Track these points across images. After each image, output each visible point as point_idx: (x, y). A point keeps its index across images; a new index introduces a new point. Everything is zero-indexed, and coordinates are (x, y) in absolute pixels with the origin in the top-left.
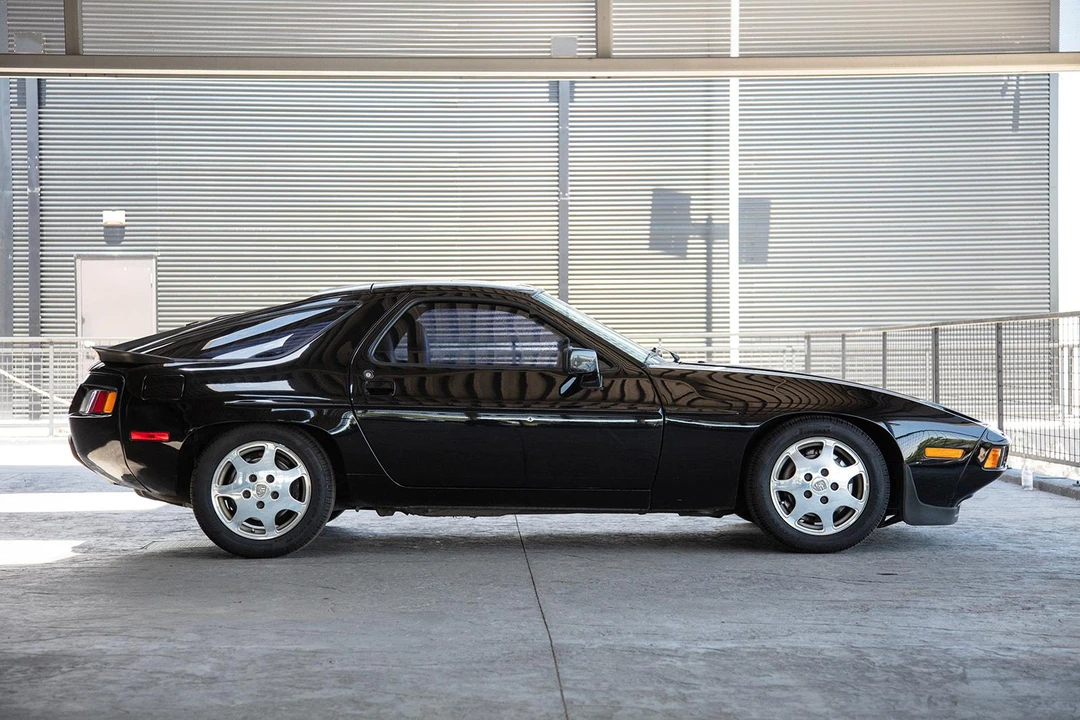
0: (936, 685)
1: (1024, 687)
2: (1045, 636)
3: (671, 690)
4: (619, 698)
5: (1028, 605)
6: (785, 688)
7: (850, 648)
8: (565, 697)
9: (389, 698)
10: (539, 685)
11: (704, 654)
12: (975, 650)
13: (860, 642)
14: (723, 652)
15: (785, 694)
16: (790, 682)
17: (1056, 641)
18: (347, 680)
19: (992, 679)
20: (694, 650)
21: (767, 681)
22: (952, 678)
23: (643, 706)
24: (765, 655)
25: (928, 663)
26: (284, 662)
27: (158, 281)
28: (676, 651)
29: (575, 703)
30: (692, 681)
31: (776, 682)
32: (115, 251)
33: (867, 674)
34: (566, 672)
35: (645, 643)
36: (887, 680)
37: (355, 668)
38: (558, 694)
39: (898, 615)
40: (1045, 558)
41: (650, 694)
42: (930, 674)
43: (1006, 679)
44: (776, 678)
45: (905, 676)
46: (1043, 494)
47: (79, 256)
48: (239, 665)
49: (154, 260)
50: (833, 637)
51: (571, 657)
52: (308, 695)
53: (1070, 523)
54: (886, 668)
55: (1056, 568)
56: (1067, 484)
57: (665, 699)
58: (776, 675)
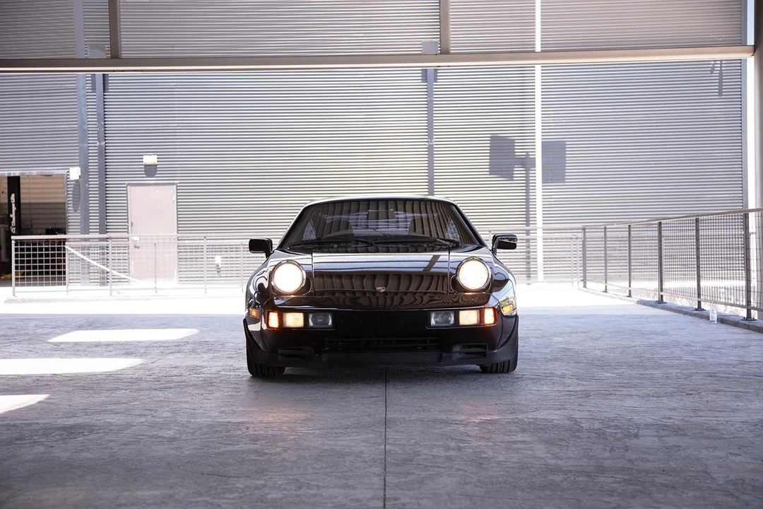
0: (619, 440)
1: (673, 440)
2: (695, 411)
3: (453, 444)
4: (419, 449)
5: (690, 392)
6: (524, 442)
7: (570, 419)
8: (387, 448)
9: (278, 450)
10: (372, 442)
11: (479, 423)
12: (648, 419)
13: (577, 415)
14: (491, 422)
15: (523, 446)
16: (528, 439)
17: (701, 413)
18: (254, 439)
19: (654, 436)
20: (473, 420)
21: (515, 438)
22: (629, 436)
23: (433, 453)
24: (516, 423)
25: (617, 427)
26: (219, 429)
27: (177, 199)
28: (462, 421)
29: (392, 452)
30: (468, 438)
31: (520, 439)
32: (151, 180)
33: (577, 434)
34: (391, 434)
35: (443, 417)
36: (589, 437)
37: (262, 432)
38: (383, 447)
39: (607, 399)
40: (711, 365)
41: (440, 446)
42: (616, 433)
43: (663, 436)
44: (520, 437)
45: (600, 434)
46: (723, 326)
47: (129, 184)
48: (192, 431)
49: (175, 186)
50: (562, 412)
51: (396, 425)
52: (230, 448)
53: (733, 343)
54: (589, 430)
55: (715, 370)
56: (737, 319)
57: (448, 449)
58: (520, 435)
